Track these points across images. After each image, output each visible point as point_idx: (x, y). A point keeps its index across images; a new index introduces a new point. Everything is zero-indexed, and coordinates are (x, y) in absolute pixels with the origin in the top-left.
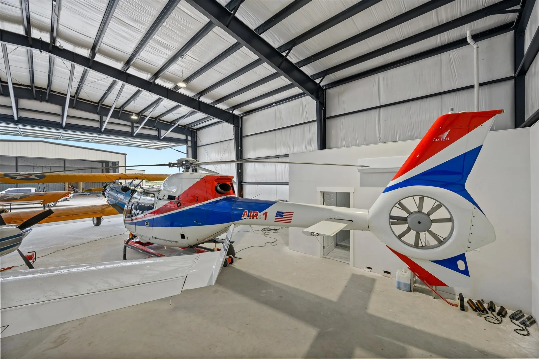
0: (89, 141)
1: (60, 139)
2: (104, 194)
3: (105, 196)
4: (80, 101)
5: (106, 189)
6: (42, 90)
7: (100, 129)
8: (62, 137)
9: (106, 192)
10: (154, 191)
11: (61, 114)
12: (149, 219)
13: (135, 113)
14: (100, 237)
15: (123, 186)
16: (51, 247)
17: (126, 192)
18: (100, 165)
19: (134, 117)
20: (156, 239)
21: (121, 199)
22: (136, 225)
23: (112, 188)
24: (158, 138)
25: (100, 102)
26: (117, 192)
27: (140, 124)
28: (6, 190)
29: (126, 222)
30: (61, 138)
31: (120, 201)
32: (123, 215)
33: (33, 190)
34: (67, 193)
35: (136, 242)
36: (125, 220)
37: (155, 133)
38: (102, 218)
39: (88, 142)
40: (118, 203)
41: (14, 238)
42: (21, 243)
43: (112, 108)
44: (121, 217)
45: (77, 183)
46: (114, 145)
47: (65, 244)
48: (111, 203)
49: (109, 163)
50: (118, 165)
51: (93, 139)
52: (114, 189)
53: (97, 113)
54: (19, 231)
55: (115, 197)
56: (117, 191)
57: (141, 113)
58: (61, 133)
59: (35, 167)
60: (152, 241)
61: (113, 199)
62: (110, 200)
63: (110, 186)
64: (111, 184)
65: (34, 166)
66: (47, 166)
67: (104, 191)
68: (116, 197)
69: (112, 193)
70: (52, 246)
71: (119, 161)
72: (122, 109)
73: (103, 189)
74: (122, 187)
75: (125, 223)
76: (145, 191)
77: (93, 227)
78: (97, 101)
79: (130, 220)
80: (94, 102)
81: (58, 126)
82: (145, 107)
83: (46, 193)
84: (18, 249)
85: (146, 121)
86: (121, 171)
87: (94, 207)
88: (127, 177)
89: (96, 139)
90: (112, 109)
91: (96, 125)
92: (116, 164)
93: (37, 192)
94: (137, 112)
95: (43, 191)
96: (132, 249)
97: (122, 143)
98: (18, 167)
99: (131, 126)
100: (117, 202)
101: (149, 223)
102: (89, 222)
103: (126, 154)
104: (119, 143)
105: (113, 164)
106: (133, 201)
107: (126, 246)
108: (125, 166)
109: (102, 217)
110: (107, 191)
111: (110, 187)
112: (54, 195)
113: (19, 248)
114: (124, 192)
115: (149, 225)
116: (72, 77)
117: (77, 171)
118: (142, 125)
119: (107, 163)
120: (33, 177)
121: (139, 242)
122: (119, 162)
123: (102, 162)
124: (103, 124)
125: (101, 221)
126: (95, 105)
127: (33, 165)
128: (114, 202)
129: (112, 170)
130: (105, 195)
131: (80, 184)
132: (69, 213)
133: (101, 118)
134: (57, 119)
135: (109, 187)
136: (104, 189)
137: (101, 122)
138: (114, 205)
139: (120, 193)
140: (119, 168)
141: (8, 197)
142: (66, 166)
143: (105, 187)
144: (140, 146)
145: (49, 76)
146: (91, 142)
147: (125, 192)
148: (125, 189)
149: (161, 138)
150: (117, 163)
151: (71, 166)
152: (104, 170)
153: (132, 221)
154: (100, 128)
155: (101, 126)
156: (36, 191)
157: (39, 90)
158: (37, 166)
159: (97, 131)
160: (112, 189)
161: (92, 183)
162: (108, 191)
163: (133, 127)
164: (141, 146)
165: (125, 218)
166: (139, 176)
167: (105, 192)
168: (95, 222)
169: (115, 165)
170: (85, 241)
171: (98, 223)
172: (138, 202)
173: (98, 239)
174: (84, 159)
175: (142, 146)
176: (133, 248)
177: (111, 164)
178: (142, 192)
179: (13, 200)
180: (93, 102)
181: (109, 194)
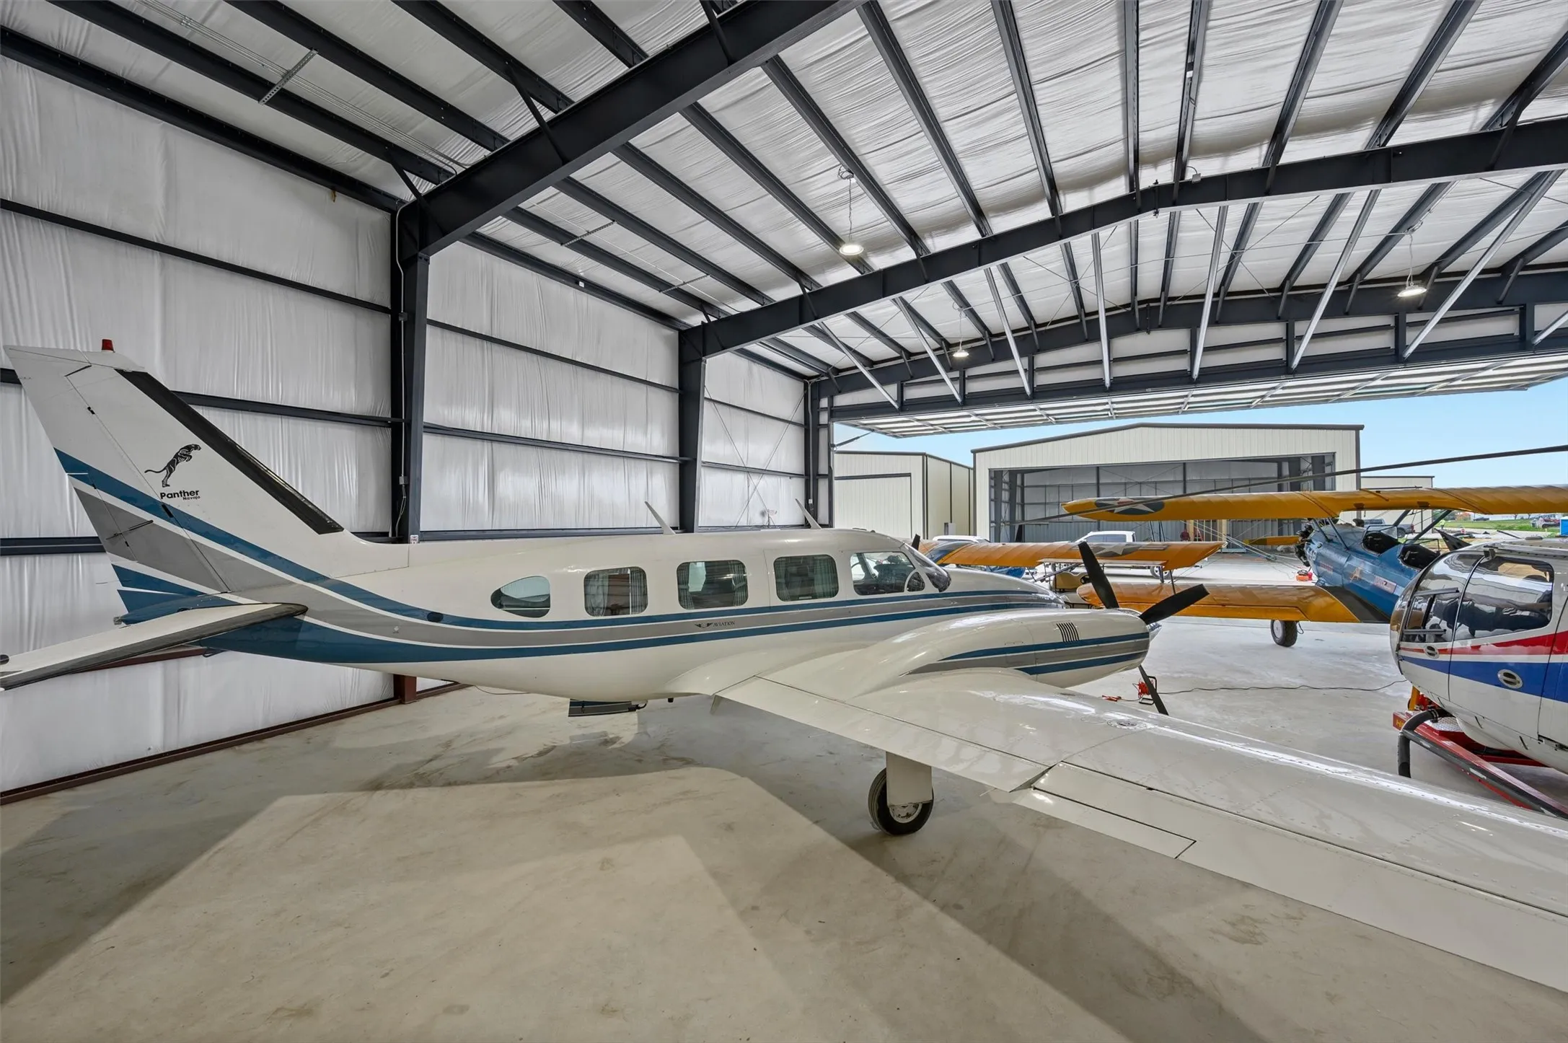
0: (1253, 404)
1: (1183, 412)
2: (1301, 554)
3: (1305, 561)
4: (1233, 300)
5: (1307, 541)
6: (1151, 305)
7: (1287, 364)
8: (1188, 406)
9: (1310, 550)
10: (1546, 556)
11: (1189, 350)
12: (1516, 664)
13: (1416, 278)
14: (1298, 682)
15: (1368, 532)
16: (1182, 675)
17: (1381, 553)
18: (1272, 470)
19: (1412, 292)
20: (1560, 751)
21: (1361, 573)
22: (1449, 673)
23: (1329, 537)
24: (1522, 343)
25: (1288, 282)
26: (1349, 551)
27: (1435, 308)
28: (1086, 534)
29: (1402, 653)
30: (1186, 409)
31: (1360, 579)
32: (1391, 629)
33: (1129, 536)
34: (1212, 548)
35: (1445, 735)
36: (1399, 648)
37: (1506, 326)
38: (1297, 625)
39: (1248, 407)
40: (1351, 585)
41: (1137, 640)
42: (1146, 653)
43: (1328, 289)
44: (1380, 633)
45: (1214, 521)
46: (1326, 401)
47: (1209, 677)
48: (1327, 585)
49: (1299, 461)
50: (1332, 464)
51: (1263, 397)
52: (1335, 540)
53: (1279, 319)
54: (1143, 627)
55: (1341, 565)
56: (1348, 549)
57: (1436, 268)
58: (1186, 396)
59: (1127, 486)
60: (1535, 751)
61: (1334, 571)
62: (1324, 572)
63: (1323, 532)
64: (1327, 523)
65: (1125, 484)
66: (1150, 480)
67: (1303, 547)
68: (1346, 566)
69: (1326, 552)
70: (1182, 672)
71: (1334, 453)
72: (1357, 279)
73: (1300, 539)
74: (1366, 536)
75: (1400, 659)
76: (1496, 551)
77: (1271, 647)
78: (1277, 285)
79: (1422, 651)
80: (1270, 290)
81: (1181, 379)
82: (1456, 241)
83: (1169, 545)
84: (1141, 666)
85: (1466, 287)
86: (1345, 485)
87: (1278, 592)
88: (1383, 502)
89: (1272, 396)
90: (1326, 293)
91: (1276, 353)
92: (1324, 462)
93: (1135, 543)
94: (1419, 271)
95: (1160, 541)
96: (1433, 752)
97: (1357, 391)
98: (1100, 486)
99: (1392, 328)
100: (1346, 582)
101: (1518, 678)
102: (1260, 631)
103: (1362, 427)
104: (1344, 394)
105: (1312, 463)
106: (1432, 586)
107: (1408, 736)
108: (1358, 471)
109: (1297, 622)
110: (1312, 546)
111: (1325, 535)
112: (1185, 551)
113: (1142, 664)
114: (1373, 553)
115: (1520, 685)
116: (1218, 243)
117: (1248, 488)
118: (1443, 311)
119: (1294, 461)
120: (1141, 507)
121: (1459, 738)
122: (1337, 456)
123: (1279, 461)
124: (1296, 347)
125: (1296, 636)
126: (1274, 297)
127: (1123, 481)
128: (1339, 580)
129: (1311, 483)
130: (1305, 558)
131: (1221, 524)
132: (1215, 598)
133: (1289, 330)
134: (1180, 364)
135: (1320, 533)
136: (1302, 541)
137: (1290, 341)
138: (1339, 592)
139: (1358, 553)
140: (1337, 477)
141: (1103, 549)
142: (1188, 478)
143: (1306, 534)
144: (1425, 388)
145: (1167, 263)
146: (1257, 407)
147: (1380, 551)
148: (1378, 543)
149: (1535, 339)
150: (1327, 460)
151: (1227, 478)
152: (1286, 484)
153: (1430, 654)
154: (1287, 361)
155: (1290, 353)
156: (1134, 540)
157: (1145, 306)
158: (1131, 483)
159: (1280, 369)
160: (1329, 541)
161: (1252, 521)
162: (1314, 548)
163: (1399, 330)
164: (1427, 390)
165: (1401, 640)
166: (1431, 497)
167: (1305, 549)
168: (1279, 634)
169: (1322, 463)
170: (1257, 682)
171: (1288, 637)
172: (1461, 590)
173: (1294, 686)
174: (1233, 455)
175: (1434, 389)
176: (1437, 749)
177: (1305, 465)
178: (1480, 557)
179: (1112, 556)
180: (1267, 290)
181: (1318, 554)
